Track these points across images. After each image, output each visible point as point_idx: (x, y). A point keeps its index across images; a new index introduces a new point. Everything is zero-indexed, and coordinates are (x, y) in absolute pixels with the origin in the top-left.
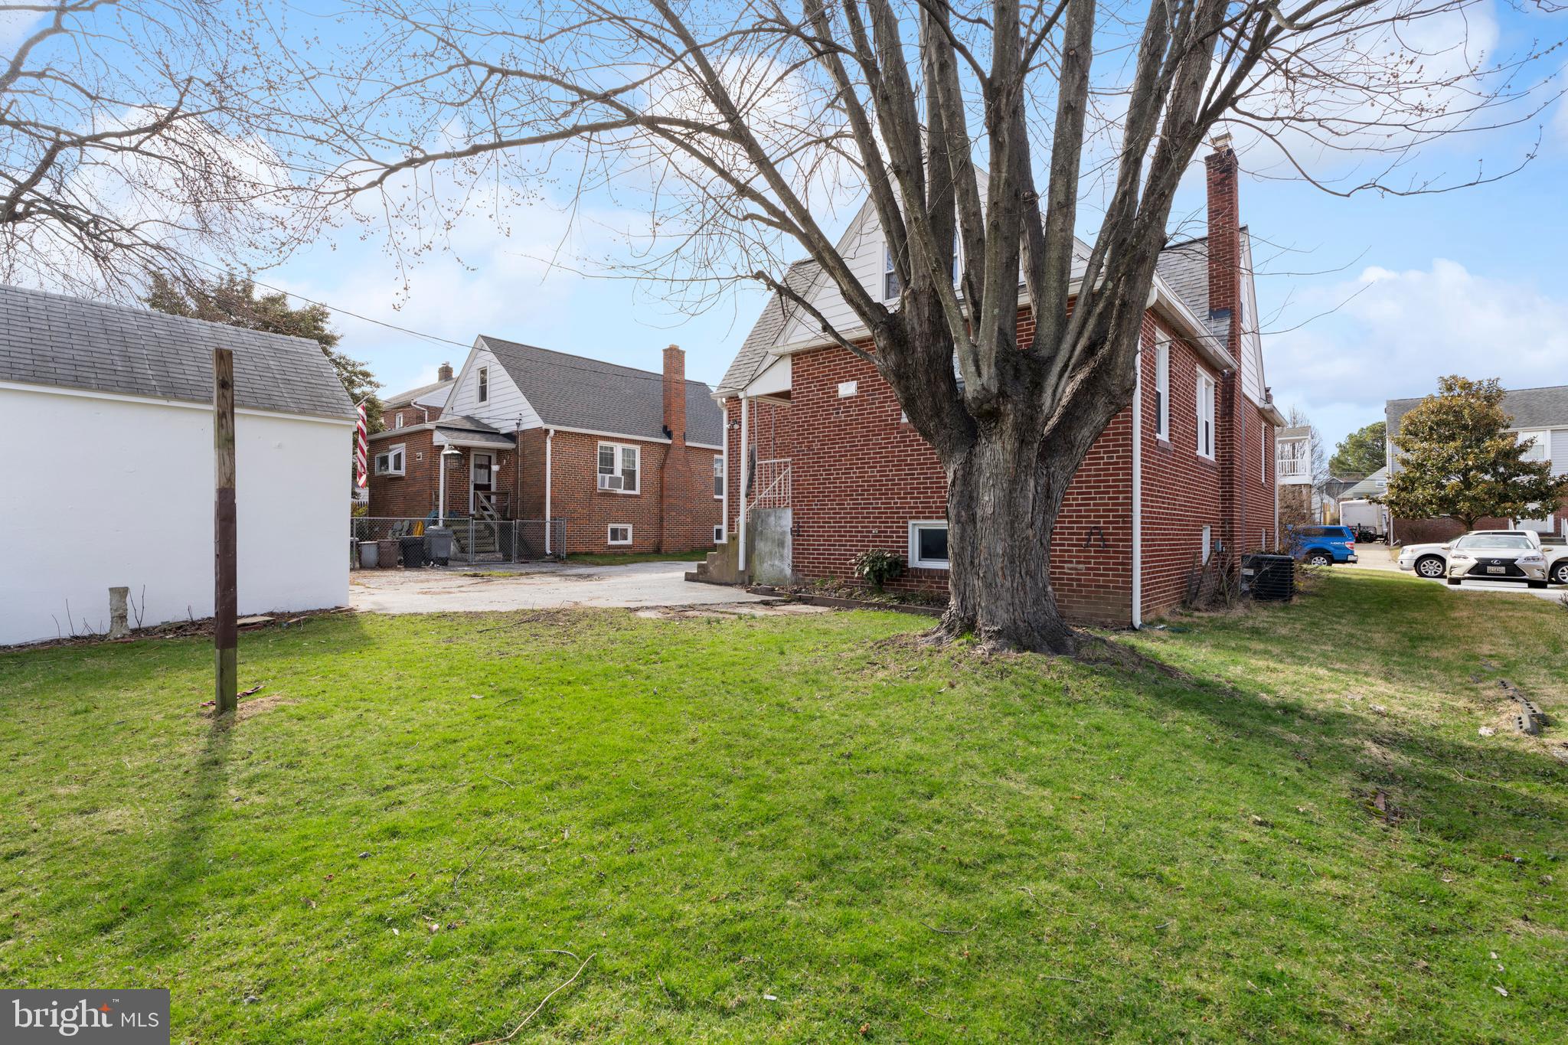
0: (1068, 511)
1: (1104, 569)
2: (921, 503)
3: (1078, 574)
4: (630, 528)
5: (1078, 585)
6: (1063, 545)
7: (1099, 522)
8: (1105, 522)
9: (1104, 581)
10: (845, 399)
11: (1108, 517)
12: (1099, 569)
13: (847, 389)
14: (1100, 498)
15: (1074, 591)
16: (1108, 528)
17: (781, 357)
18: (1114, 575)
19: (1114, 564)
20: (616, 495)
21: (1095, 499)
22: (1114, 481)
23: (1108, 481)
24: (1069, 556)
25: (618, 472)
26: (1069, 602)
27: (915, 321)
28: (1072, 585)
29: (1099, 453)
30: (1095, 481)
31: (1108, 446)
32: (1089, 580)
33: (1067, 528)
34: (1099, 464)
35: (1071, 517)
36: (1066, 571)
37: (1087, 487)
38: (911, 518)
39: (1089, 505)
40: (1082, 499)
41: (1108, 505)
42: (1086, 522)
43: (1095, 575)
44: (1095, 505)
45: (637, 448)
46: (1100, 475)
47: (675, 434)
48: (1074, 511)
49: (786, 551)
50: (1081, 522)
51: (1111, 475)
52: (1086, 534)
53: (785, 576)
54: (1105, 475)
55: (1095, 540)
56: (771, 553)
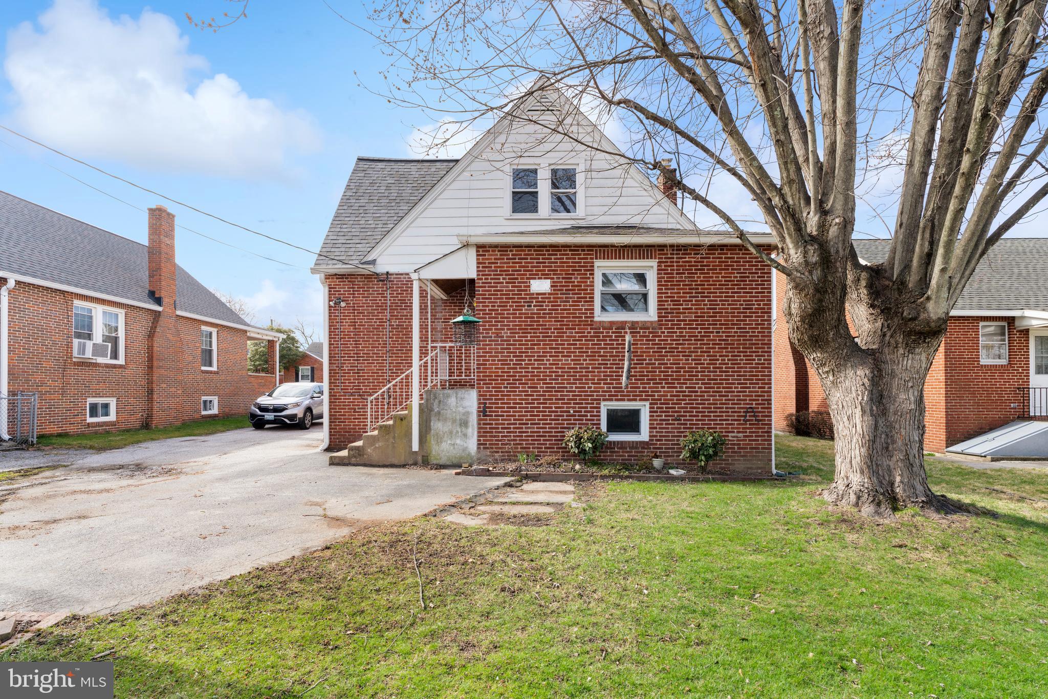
0: (731, 396)
1: (756, 436)
2: (613, 388)
3: (738, 440)
4: (113, 403)
5: (738, 448)
6: (728, 420)
7: (752, 404)
8: (756, 404)
9: (756, 444)
10: (538, 294)
11: (758, 400)
12: (752, 436)
13: (541, 286)
14: (753, 388)
15: (735, 452)
16: (758, 408)
17: (466, 246)
18: (762, 440)
19: (762, 432)
20: (96, 365)
21: (750, 388)
22: (762, 376)
23: (758, 376)
24: (732, 428)
25: (98, 338)
26: (732, 460)
27: (840, 245)
28: (734, 448)
29: (752, 356)
30: (750, 376)
31: (758, 352)
32: (746, 444)
33: (731, 408)
34: (752, 364)
35: (734, 400)
36: (730, 438)
37: (744, 380)
38: (604, 400)
39: (745, 392)
40: (741, 388)
41: (758, 392)
42: (744, 404)
43: (750, 440)
44: (749, 392)
45: (121, 313)
46: (753, 372)
47: (165, 301)
48: (736, 396)
49: (470, 430)
50: (740, 404)
51: (760, 372)
52: (744, 412)
53: (469, 454)
54: (756, 372)
55: (750, 416)
56: (451, 433)
